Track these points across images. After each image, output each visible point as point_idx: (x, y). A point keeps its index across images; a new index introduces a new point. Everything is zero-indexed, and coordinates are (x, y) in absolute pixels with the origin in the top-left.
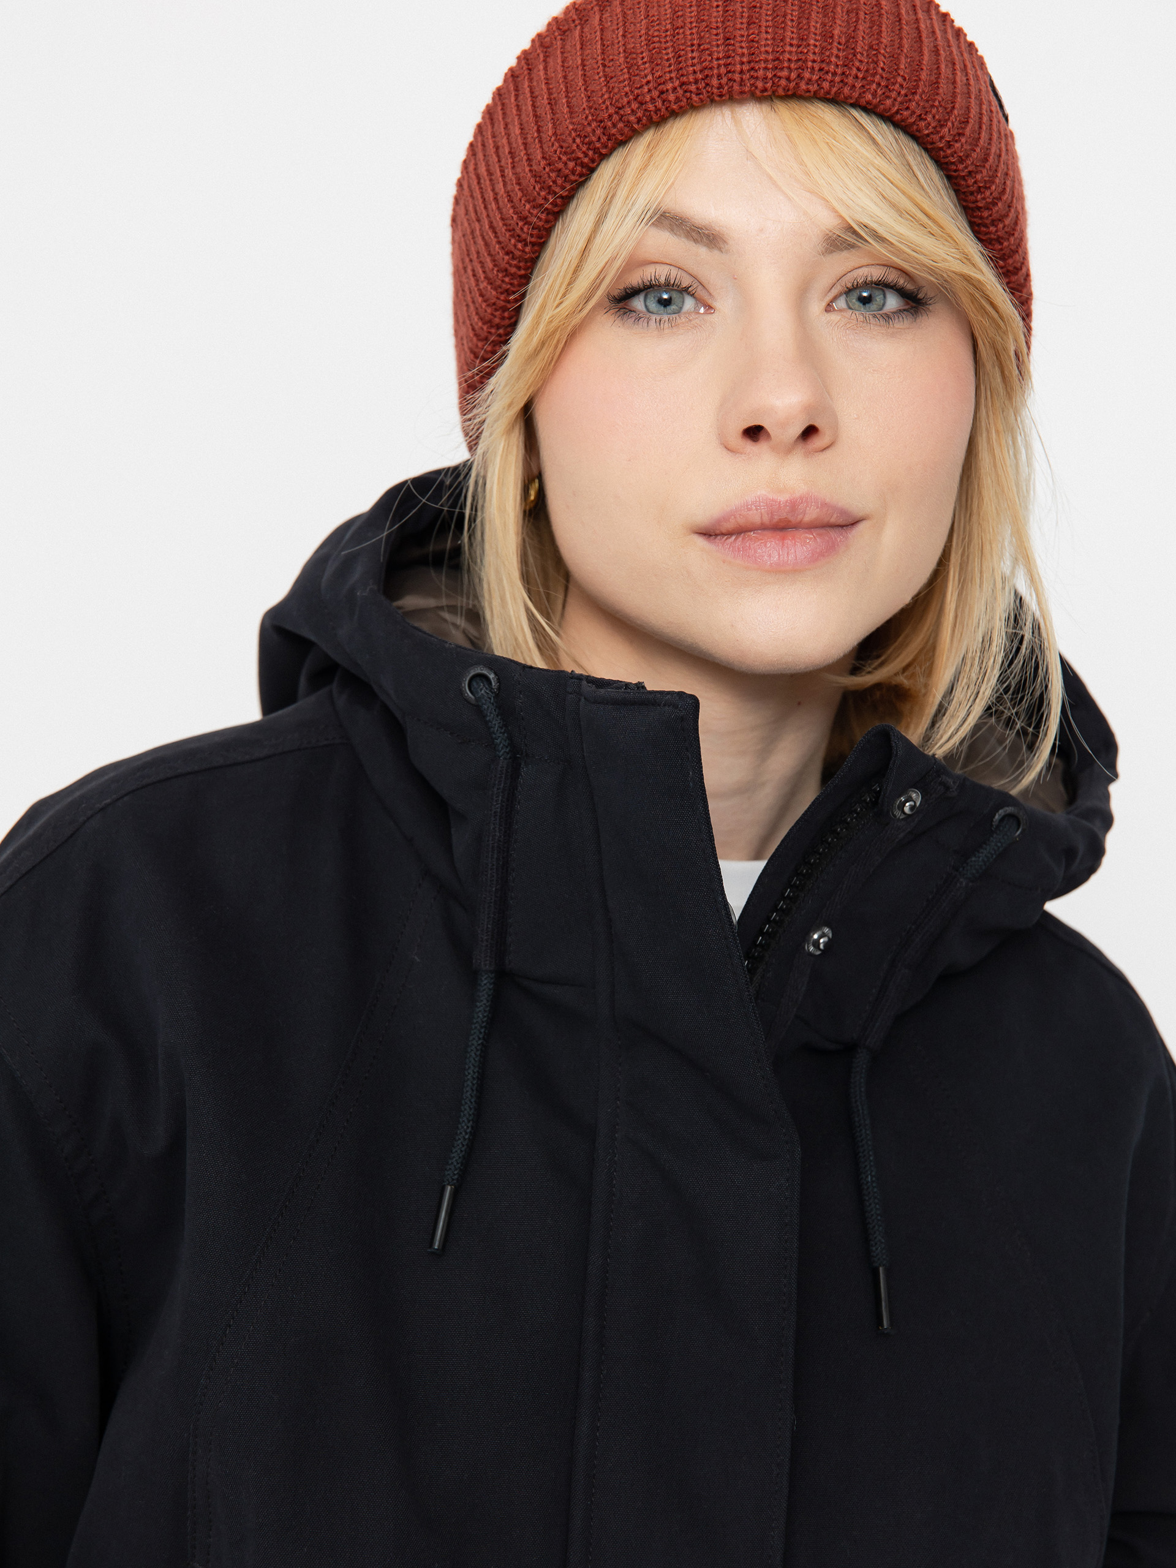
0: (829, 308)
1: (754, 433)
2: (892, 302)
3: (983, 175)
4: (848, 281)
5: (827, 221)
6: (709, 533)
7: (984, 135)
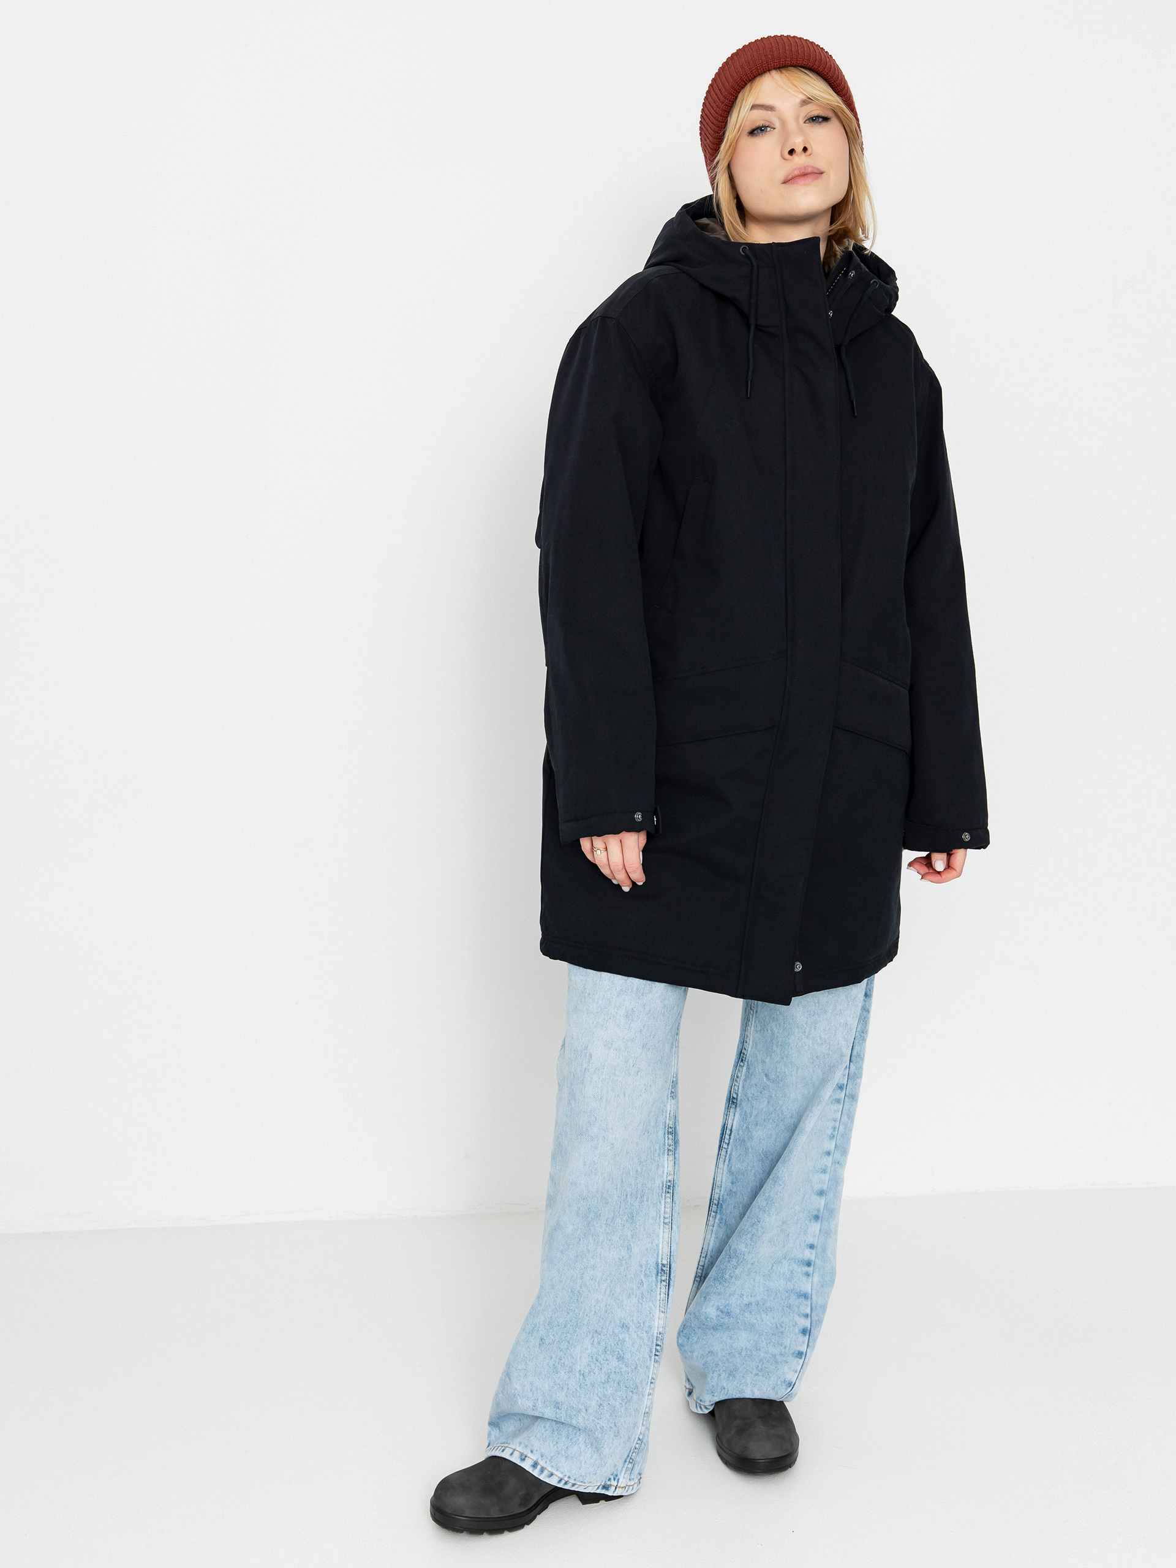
0: (805, 122)
1: (792, 152)
2: (820, 120)
3: (838, 82)
4: (809, 116)
5: (803, 97)
6: (785, 182)
7: (836, 72)
